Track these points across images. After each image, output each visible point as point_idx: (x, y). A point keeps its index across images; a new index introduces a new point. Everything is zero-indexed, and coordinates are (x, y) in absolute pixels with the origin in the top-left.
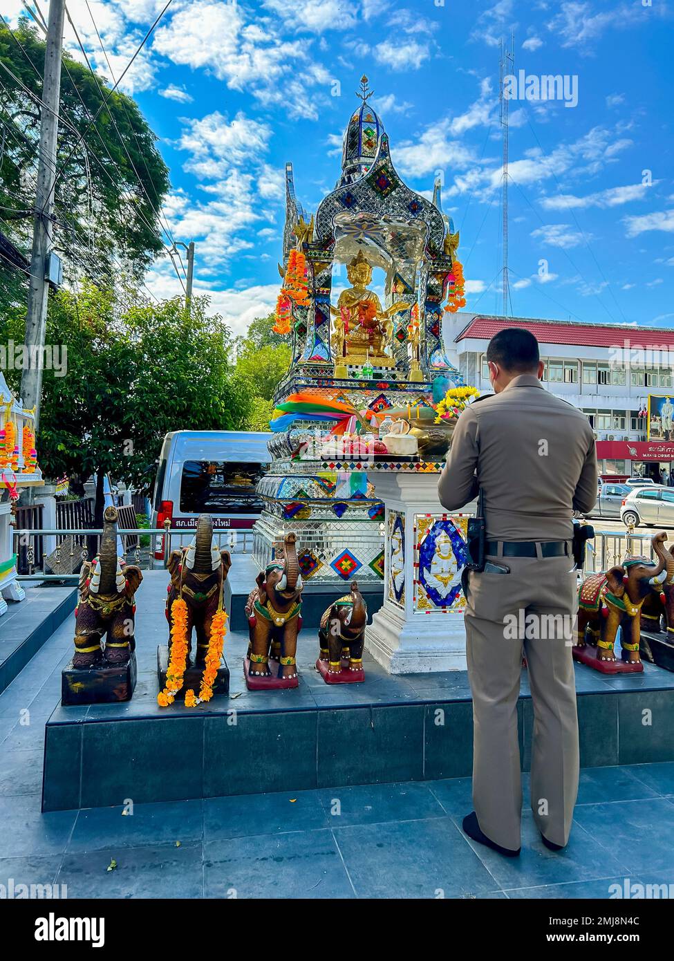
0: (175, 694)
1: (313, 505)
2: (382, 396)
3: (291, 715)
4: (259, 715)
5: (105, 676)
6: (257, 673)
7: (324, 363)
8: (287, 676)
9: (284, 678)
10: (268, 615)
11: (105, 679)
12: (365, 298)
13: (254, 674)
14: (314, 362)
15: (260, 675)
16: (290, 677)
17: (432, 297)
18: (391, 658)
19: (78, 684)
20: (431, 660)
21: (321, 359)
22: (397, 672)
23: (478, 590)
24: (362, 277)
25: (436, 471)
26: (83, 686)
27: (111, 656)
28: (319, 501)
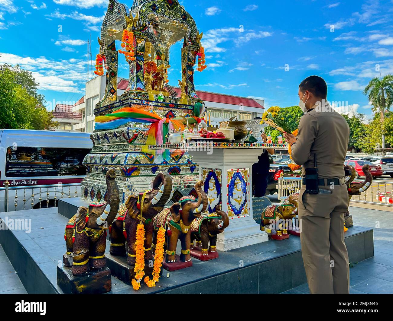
0: (140, 281)
1: (142, 168)
2: (171, 111)
3: (206, 281)
4: (191, 284)
5: (98, 278)
6: (172, 261)
7: (143, 92)
8: (187, 260)
9: (186, 261)
10: (180, 227)
11: (98, 279)
12: (150, 60)
13: (171, 262)
14: (139, 91)
15: (174, 262)
16: (189, 260)
17: (190, 63)
18: (224, 243)
19: (82, 286)
20: (239, 242)
21: (141, 90)
22: (226, 250)
23: (315, 203)
24: (148, 49)
25: (246, 147)
26: (85, 287)
27: (97, 265)
28: (144, 165)
